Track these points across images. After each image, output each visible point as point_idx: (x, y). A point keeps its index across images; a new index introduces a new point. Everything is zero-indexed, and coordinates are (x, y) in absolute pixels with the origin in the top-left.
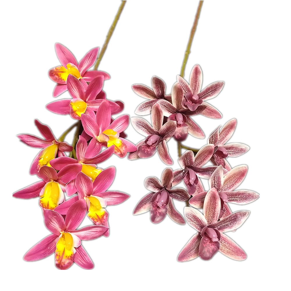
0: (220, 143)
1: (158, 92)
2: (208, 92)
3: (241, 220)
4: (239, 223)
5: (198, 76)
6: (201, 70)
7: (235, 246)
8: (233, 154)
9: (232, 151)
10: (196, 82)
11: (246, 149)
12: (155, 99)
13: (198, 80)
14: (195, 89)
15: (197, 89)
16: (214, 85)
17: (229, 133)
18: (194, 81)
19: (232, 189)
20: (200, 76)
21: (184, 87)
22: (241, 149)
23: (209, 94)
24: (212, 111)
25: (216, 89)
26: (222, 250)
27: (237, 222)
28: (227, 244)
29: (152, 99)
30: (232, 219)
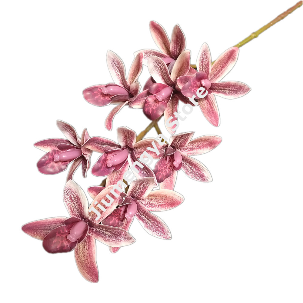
0: (187, 151)
1: (174, 48)
2: (226, 89)
3: (121, 241)
4: (118, 243)
5: (230, 62)
6: (237, 56)
7: (92, 262)
8: (190, 172)
9: (192, 170)
10: (223, 67)
11: (208, 179)
12: (168, 55)
13: (226, 67)
14: (215, 75)
15: (217, 76)
16: (239, 85)
17: (203, 148)
18: (221, 64)
19: (150, 209)
20: (230, 64)
21: (204, 63)
22: (203, 174)
23: (226, 91)
24: (213, 112)
25: (237, 91)
26: (77, 254)
27: (116, 240)
28: (88, 253)
29: (164, 52)
30: (115, 233)
